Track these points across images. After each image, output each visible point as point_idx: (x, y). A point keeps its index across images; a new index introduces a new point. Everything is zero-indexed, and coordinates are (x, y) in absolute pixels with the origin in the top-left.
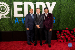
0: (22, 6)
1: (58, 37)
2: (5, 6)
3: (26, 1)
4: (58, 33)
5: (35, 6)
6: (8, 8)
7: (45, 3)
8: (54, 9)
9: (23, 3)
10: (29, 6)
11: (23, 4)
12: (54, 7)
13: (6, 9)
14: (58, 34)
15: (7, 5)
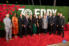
5: (46, 11)
8: (56, 13)
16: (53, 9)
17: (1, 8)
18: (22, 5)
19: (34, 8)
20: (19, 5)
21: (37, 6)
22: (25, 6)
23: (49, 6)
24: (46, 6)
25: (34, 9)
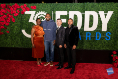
0: (67, 17)
1: (114, 60)
3: (72, 10)
4: (113, 54)
7: (98, 12)
8: (110, 21)
9: (68, 12)
11: (68, 14)
12: (111, 18)
14: (114, 56)
16: (102, 10)
18: (32, 5)
19: (54, 10)
20: (26, 4)
22: (37, 5)
24: (82, 4)
25: (54, 12)
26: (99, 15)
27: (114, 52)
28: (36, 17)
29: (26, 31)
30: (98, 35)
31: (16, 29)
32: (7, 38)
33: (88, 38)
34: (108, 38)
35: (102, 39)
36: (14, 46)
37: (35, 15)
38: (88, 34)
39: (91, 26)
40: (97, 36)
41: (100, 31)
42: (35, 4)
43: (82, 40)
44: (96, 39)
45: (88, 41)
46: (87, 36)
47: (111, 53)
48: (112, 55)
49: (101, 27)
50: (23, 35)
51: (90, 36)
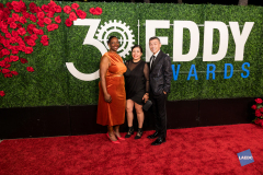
0: (169, 33)
1: (258, 114)
2: (122, 33)
3: (180, 19)
4: (256, 103)
6: (131, 36)
7: (227, 24)
8: (248, 40)
9: (172, 22)
10: (186, 32)
11: (172, 27)
13: (125, 41)
14: (259, 107)
15: (127, 29)
16: (235, 19)
17: (4, 18)
19: (142, 17)
20: (77, 3)
21: (158, 5)
22: (104, 5)
23: (216, 7)
24: (199, 6)
25: (143, 21)
26: (229, 29)
27: (259, 101)
28: (101, 32)
29: (78, 67)
30: (229, 68)
31: (51, 62)
32: (27, 83)
33: (211, 75)
34: (245, 73)
35: (235, 75)
36: (45, 103)
37: (99, 28)
38: (211, 68)
39: (215, 50)
40: (226, 71)
41: (232, 60)
42: (100, 3)
43: (200, 80)
44: (226, 77)
45: (211, 81)
46: (208, 72)
47: (251, 101)
48: (254, 107)
49: (233, 52)
50: (69, 75)
51: (213, 72)
